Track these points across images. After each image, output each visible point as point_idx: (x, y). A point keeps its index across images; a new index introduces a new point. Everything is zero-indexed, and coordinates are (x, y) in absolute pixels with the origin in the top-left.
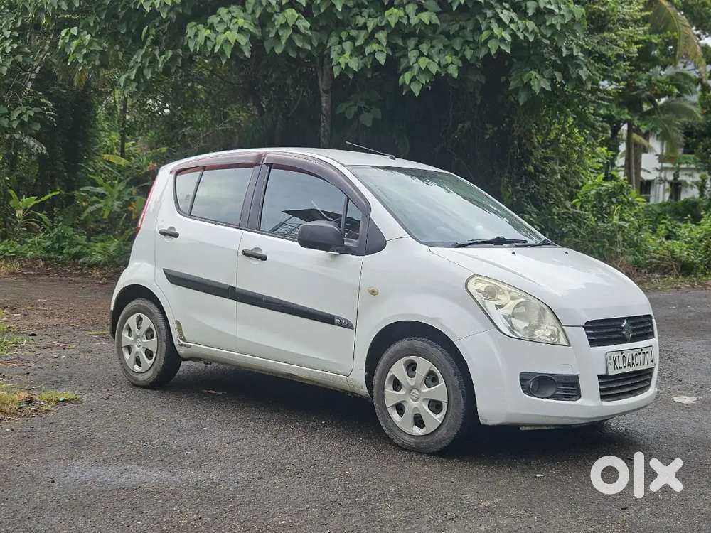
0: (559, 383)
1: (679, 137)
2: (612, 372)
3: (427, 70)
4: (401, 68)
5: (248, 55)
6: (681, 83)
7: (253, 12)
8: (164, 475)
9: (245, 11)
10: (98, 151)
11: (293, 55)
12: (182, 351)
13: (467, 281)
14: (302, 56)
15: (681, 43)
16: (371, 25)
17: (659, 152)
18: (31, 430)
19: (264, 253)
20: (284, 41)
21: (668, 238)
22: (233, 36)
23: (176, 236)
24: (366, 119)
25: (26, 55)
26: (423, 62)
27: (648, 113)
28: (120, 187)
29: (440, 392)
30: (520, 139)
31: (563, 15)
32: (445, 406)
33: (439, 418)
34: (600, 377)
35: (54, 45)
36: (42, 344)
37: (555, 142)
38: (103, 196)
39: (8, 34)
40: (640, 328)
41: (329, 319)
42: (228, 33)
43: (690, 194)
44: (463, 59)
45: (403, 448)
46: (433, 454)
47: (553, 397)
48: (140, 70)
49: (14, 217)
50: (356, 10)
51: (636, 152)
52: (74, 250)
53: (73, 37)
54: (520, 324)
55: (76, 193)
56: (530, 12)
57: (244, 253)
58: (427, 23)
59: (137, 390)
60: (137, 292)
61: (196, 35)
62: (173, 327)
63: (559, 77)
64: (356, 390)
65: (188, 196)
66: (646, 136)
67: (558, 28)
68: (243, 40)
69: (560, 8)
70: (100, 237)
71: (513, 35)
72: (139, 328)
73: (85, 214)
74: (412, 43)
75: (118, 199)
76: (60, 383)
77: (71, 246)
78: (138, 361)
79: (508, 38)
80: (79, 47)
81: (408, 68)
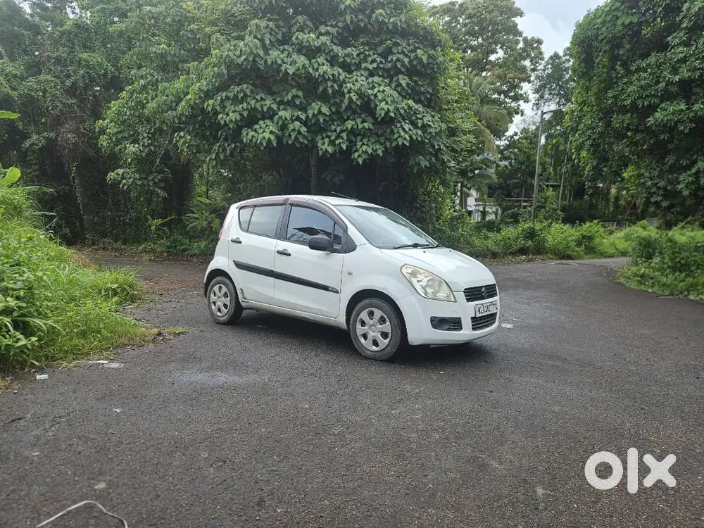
0: (452, 322)
1: (486, 190)
2: (478, 315)
3: (366, 152)
4: (353, 150)
5: (275, 145)
6: (487, 163)
7: (278, 123)
8: (236, 378)
9: (273, 122)
10: (195, 195)
11: (298, 145)
12: (243, 304)
13: (402, 267)
14: (303, 146)
15: (487, 143)
16: (338, 130)
17: (475, 197)
18: (161, 351)
19: (289, 252)
20: (293, 138)
21: (485, 239)
22: (267, 135)
23: (240, 242)
24: (337, 180)
25: (155, 146)
26: (364, 148)
27: (471, 177)
28: (207, 214)
29: (387, 327)
30: (412, 190)
31: (436, 128)
32: (390, 335)
33: (386, 341)
34: (472, 318)
35: (171, 141)
36: (165, 300)
37: (429, 193)
38: (197, 219)
39: (145, 135)
40: (490, 291)
41: (325, 288)
42: (264, 134)
43: (491, 217)
44: (385, 147)
45: (366, 358)
46: (383, 360)
47: (448, 329)
48: (217, 154)
49: (151, 230)
50: (330, 122)
51: (464, 197)
52: (183, 247)
53: (181, 137)
54: (430, 291)
55: (183, 217)
56: (420, 125)
57: (278, 252)
58: (367, 127)
59: (219, 326)
60: (219, 273)
61: (247, 135)
62: (239, 292)
63: (433, 159)
64: (340, 326)
65: (246, 221)
66: (469, 189)
67: (434, 134)
68: (272, 138)
69: (434, 124)
70: (196, 240)
71: (410, 137)
72: (220, 292)
73: (188, 228)
74: (359, 138)
75: (205, 220)
76: (176, 322)
77: (181, 245)
78: (219, 310)
79: (408, 138)
80: (185, 143)
81: (357, 151)
